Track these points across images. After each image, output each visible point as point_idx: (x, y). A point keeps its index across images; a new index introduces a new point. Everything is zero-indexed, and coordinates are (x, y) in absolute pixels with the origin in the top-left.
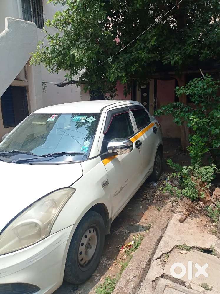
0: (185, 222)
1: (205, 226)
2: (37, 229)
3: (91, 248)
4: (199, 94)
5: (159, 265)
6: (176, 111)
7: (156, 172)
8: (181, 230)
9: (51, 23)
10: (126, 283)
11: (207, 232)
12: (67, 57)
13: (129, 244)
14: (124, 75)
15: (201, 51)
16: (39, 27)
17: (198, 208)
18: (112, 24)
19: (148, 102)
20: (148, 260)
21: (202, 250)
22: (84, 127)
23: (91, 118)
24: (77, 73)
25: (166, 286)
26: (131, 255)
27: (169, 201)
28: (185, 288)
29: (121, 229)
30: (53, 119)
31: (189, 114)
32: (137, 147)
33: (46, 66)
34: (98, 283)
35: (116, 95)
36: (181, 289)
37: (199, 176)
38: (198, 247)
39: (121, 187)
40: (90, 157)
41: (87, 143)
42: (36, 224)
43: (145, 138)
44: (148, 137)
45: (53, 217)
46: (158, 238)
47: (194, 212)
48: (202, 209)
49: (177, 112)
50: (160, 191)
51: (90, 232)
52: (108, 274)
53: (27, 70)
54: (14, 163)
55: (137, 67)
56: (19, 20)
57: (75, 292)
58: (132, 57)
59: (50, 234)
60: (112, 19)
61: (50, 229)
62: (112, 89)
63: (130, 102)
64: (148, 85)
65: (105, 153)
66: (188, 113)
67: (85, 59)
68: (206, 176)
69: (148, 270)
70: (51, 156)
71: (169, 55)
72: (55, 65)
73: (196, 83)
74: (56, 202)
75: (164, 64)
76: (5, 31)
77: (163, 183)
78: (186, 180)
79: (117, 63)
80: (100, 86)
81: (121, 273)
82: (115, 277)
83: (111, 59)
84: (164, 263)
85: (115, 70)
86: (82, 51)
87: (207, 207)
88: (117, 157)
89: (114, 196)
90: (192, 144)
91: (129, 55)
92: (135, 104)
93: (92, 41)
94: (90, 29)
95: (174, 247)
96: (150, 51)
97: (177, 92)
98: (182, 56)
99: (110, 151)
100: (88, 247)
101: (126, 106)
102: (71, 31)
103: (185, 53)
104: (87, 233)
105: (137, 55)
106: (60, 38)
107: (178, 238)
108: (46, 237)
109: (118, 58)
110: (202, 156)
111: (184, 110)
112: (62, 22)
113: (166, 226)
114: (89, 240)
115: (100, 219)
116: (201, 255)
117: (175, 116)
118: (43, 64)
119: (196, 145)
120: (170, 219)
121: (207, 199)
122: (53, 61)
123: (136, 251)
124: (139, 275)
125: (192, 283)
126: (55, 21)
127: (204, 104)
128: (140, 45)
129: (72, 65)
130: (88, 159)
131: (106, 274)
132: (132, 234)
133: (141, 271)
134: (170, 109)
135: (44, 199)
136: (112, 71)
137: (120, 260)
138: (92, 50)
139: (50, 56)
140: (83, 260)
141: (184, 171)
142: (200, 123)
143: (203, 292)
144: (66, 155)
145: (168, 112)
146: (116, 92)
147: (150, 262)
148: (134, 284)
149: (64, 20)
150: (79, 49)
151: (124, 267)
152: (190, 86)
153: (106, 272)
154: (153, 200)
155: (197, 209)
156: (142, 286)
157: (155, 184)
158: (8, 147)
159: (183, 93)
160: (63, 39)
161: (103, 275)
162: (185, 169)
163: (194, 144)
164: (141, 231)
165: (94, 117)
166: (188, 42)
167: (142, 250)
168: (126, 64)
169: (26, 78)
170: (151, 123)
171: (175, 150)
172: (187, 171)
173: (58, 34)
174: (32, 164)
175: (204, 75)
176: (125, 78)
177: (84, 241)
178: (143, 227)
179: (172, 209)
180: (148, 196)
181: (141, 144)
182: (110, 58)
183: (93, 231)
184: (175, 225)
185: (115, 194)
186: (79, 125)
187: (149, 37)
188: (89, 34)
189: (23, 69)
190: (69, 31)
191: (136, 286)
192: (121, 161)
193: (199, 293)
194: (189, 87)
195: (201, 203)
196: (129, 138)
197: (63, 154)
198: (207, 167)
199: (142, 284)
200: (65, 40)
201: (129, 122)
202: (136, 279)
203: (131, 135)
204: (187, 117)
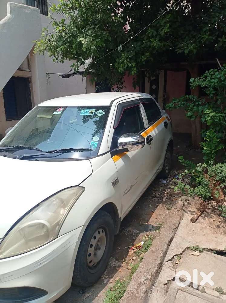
0: (196, 222)
1: (218, 226)
2: (45, 230)
3: (99, 249)
4: (215, 86)
5: (171, 267)
6: (188, 104)
7: (166, 169)
8: (193, 230)
9: (56, 8)
10: (138, 286)
11: (220, 233)
12: (74, 46)
13: (139, 245)
14: (134, 66)
15: (219, 39)
16: (43, 14)
17: (210, 207)
18: (122, 10)
19: (157, 95)
20: (159, 263)
21: (215, 252)
22: (91, 121)
23: (101, 111)
24: (84, 63)
25: (178, 289)
26: (141, 256)
27: (180, 199)
28: (199, 292)
29: (130, 229)
30: (60, 113)
31: (203, 107)
32: (147, 143)
33: (51, 56)
34: (107, 285)
35: (124, 87)
36: (194, 293)
37: (213, 175)
38: (211, 248)
39: (131, 185)
40: (100, 153)
41: (96, 138)
42: (44, 225)
43: (156, 133)
44: (159, 132)
45: (61, 217)
46: (169, 239)
47: (206, 212)
48: (215, 209)
49: (190, 105)
50: (170, 188)
51: (99, 233)
52: (117, 277)
53: (30, 60)
54: (19, 159)
55: (148, 56)
56: (21, 5)
57: (83, 295)
58: (143, 46)
59: (58, 235)
60: (121, 4)
61: (59, 231)
62: (120, 81)
63: (141, 95)
64: (157, 77)
65: (115, 150)
66: (201, 107)
67: (93, 48)
68: (221, 175)
69: (160, 273)
70: (57, 152)
71: (182, 43)
72: (60, 54)
73: (213, 74)
74: (65, 202)
75: (178, 53)
76: (7, 17)
77: (173, 181)
78: (198, 178)
79: (127, 52)
80: (108, 78)
81: (131, 276)
82: (125, 279)
83: (121, 48)
84: (175, 266)
85: (124, 60)
86: (90, 39)
87: (220, 206)
88: (127, 154)
89: (124, 195)
90: (206, 140)
91: (139, 44)
92: (146, 97)
93: (101, 28)
94: (99, 14)
95: (186, 248)
96: (162, 39)
97: (192, 83)
98: (196, 45)
99: (120, 148)
100: (97, 248)
101: (136, 98)
102: (78, 16)
103: (199, 41)
104: (96, 234)
105: (149, 43)
106: (66, 24)
107: (190, 239)
108: (54, 238)
109: (128, 47)
110: (215, 152)
111: (197, 103)
112: (68, 7)
113: (177, 226)
114: (98, 241)
115: (109, 219)
116: (215, 257)
117: (188, 110)
118: (48, 53)
119: (210, 141)
120: (181, 218)
121: (220, 198)
122: (59, 49)
123: (147, 252)
124: (151, 278)
125: (206, 287)
126: (61, 5)
127: (221, 97)
128: (152, 33)
129: (78, 55)
130: (98, 156)
131: (115, 276)
132: (141, 234)
133: (153, 274)
134: (182, 103)
135: (52, 198)
136: (121, 61)
137: (130, 262)
138: (101, 37)
139: (56, 44)
140: (92, 262)
141: (198, 168)
142: (216, 118)
143: (218, 297)
144: (74, 152)
145: (180, 105)
146: (124, 84)
147: (161, 264)
148: (145, 288)
149: (71, 4)
150: (86, 36)
151: (135, 269)
152: (206, 77)
153: (115, 274)
154: (163, 199)
155: (209, 209)
156: (154, 289)
157: (165, 182)
158: (12, 141)
159: (198, 85)
160: (70, 26)
161: (112, 278)
162: (199, 166)
163: (208, 140)
164: (150, 231)
165: (104, 110)
166: (204, 30)
167: (153, 252)
168: (137, 54)
169: (29, 69)
170: (162, 117)
171: (185, 146)
172: (201, 168)
173: (64, 20)
174: (38, 161)
175: (221, 65)
176: (135, 69)
177: (93, 242)
178: (153, 227)
179: (183, 208)
180: (157, 194)
181: (152, 139)
182: (120, 46)
183: (102, 232)
184: (187, 225)
185: (125, 192)
186: (87, 119)
187: (162, 24)
188: (97, 20)
189: (26, 58)
190: (76, 17)
191: (148, 289)
192: (131, 158)
193: (214, 297)
194: (204, 79)
195: (214, 202)
196: (139, 133)
197: (71, 150)
198: (222, 165)
199: (153, 287)
200: (72, 27)
201: (140, 115)
202: (147, 282)
203: (142, 130)
204: (201, 111)
